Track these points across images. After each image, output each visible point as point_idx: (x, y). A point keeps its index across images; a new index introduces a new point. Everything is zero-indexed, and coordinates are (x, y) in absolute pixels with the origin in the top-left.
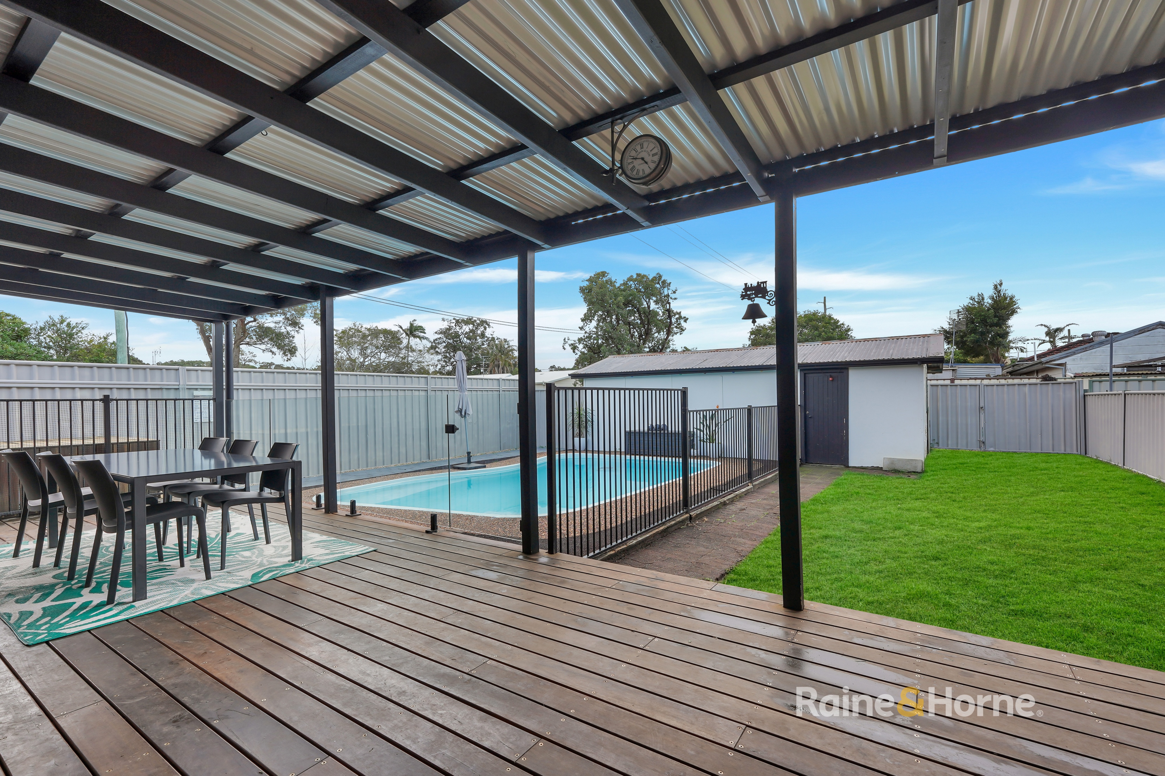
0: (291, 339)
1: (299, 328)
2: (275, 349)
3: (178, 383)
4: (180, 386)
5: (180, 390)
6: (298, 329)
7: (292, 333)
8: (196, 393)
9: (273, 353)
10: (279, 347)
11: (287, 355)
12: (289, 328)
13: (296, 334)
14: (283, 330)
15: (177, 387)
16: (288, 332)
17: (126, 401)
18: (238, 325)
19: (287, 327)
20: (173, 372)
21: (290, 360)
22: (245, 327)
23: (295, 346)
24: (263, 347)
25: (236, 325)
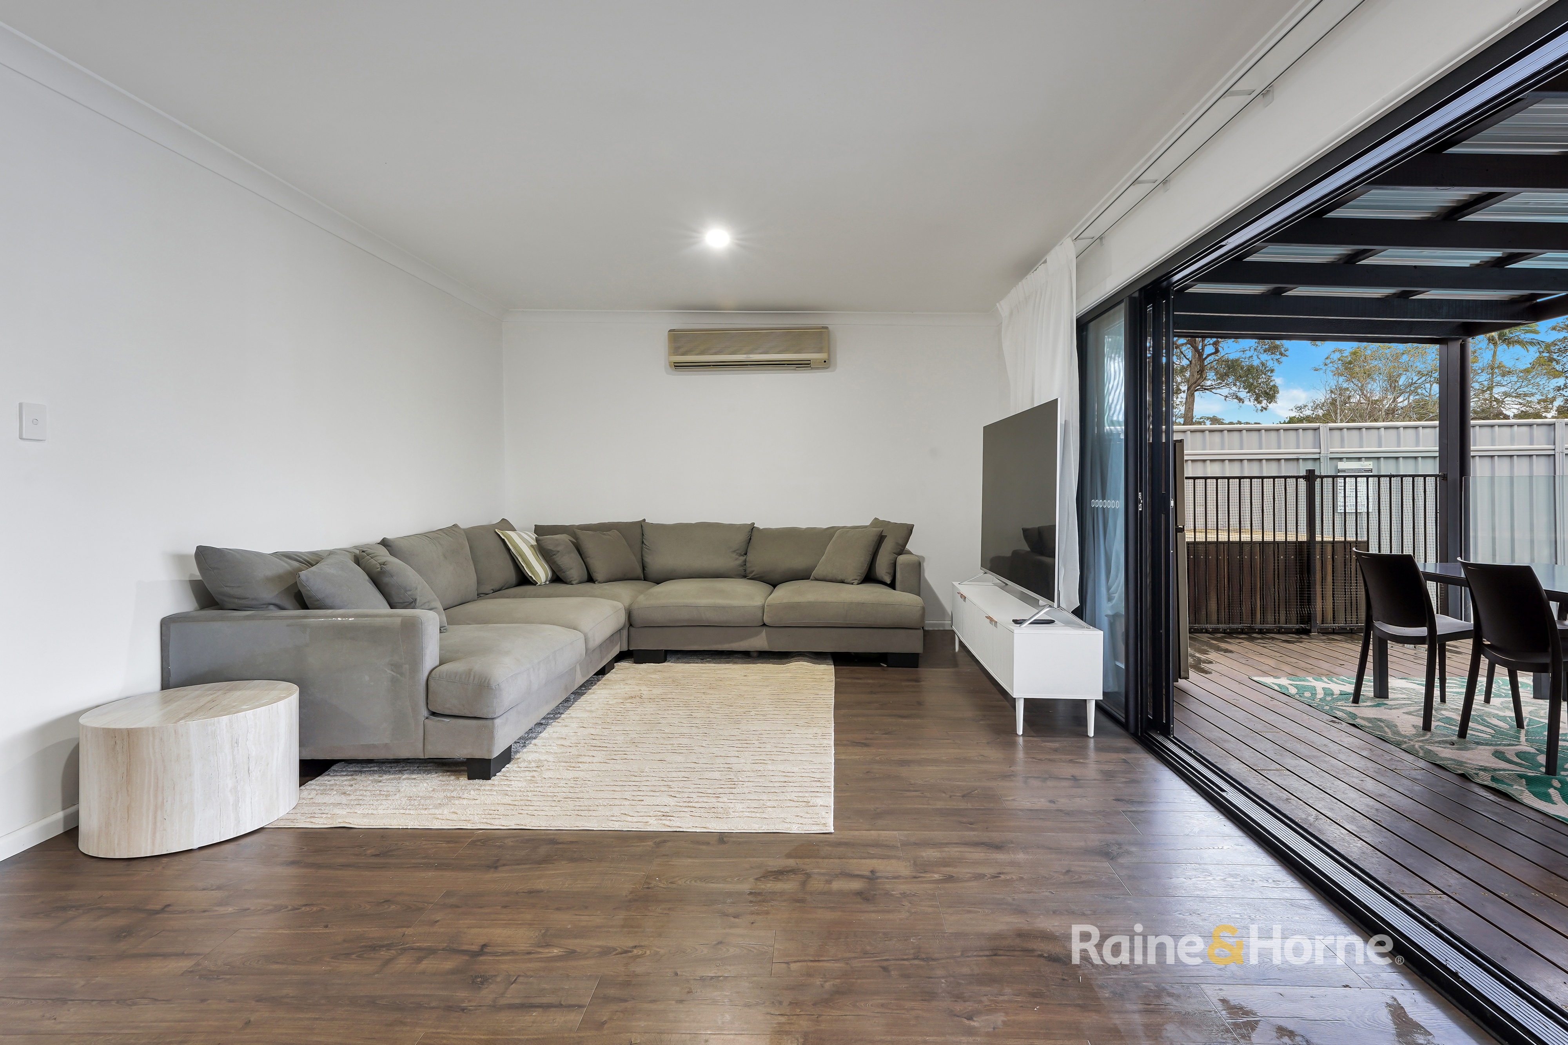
0: (1269, 374)
1: (1281, 354)
2: (1243, 394)
3: (1317, 450)
4: (1321, 455)
5: (1322, 460)
6: (1279, 356)
7: (1270, 364)
8: (1342, 465)
9: (1240, 400)
10: (1250, 388)
11: (1260, 402)
12: (1265, 357)
13: (1276, 366)
14: (1256, 362)
15: (1317, 456)
16: (1263, 364)
17: (1294, 480)
18: (1193, 362)
19: (1261, 356)
20: (1310, 433)
21: (1266, 409)
22: (1203, 363)
23: (1274, 386)
24: (1225, 391)
25: (1191, 362)
